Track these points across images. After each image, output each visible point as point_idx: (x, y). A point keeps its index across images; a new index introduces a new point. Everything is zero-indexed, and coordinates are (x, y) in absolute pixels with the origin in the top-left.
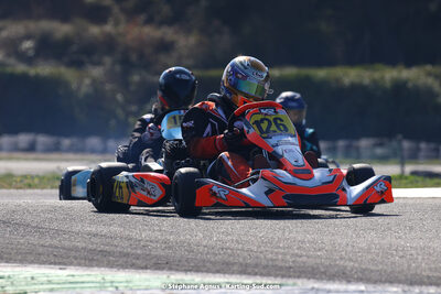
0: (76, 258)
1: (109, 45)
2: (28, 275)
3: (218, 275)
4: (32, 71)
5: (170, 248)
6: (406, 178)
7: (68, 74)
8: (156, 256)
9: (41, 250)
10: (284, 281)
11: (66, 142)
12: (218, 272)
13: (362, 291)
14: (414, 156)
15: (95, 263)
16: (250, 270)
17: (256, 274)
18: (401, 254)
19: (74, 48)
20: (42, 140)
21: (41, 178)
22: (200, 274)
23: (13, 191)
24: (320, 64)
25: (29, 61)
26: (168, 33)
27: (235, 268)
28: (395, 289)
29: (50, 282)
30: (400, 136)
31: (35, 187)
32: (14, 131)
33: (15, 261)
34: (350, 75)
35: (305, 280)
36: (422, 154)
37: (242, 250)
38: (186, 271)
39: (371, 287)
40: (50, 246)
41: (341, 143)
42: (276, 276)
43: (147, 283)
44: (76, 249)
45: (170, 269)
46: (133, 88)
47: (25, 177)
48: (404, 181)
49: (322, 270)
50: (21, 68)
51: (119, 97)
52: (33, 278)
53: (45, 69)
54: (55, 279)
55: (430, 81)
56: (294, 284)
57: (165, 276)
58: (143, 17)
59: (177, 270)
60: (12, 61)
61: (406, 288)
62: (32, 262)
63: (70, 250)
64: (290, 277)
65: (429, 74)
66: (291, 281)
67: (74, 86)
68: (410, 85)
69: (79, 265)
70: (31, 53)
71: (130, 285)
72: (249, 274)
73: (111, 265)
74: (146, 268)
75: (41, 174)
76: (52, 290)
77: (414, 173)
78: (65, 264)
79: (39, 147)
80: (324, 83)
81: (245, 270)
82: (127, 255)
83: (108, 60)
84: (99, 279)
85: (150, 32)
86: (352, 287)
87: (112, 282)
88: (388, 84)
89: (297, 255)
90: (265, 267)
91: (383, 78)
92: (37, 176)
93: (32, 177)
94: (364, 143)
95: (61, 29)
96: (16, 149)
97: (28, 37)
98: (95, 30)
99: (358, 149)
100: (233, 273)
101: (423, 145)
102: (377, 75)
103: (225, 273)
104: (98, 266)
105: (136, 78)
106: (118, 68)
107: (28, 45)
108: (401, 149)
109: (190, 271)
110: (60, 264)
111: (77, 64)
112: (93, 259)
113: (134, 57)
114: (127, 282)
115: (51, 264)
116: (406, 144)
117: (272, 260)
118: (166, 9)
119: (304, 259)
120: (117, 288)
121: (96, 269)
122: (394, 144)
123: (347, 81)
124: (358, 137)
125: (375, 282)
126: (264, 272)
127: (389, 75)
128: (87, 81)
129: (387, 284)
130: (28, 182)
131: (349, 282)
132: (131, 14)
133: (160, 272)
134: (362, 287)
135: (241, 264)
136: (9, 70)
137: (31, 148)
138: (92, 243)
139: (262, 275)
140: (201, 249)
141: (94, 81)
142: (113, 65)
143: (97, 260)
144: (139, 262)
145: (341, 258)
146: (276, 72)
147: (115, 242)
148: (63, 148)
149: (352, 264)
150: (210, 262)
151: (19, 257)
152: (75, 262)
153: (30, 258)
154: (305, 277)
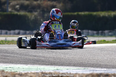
0: (30, 62)
1: (39, 6)
2: (18, 67)
3: (67, 66)
4: (19, 13)
5: (55, 59)
7: (28, 14)
8: (51, 62)
9: (21, 60)
11: (28, 32)
12: (68, 66)
13: (105, 71)
16: (76, 65)
17: (77, 66)
19: (30, 7)
20: (22, 31)
22: (63, 66)
23: (14, 45)
24: (94, 11)
25: (18, 11)
26: (54, 3)
27: (72, 65)
28: (114, 70)
29: (23, 69)
32: (14, 29)
33: (14, 63)
34: (102, 14)
35: (90, 68)
37: (74, 60)
38: (59, 65)
39: (108, 69)
40: (23, 59)
41: (100, 32)
42: (83, 67)
43: (49, 69)
44: (30, 60)
45: (55, 65)
46: (45, 18)
49: (95, 65)
50: (16, 13)
52: (19, 68)
53: (22, 13)
54: (25, 68)
56: (88, 69)
57: (53, 67)
59: (57, 65)
60: (13, 11)
62: (19, 64)
63: (28, 60)
64: (86, 67)
66: (87, 68)
67: (30, 17)
69: (31, 64)
70: (18, 9)
71: (45, 69)
72: (76, 66)
73: (39, 64)
74: (49, 65)
76: (24, 71)
78: (27, 64)
79: (21, 33)
80: (95, 16)
81: (74, 65)
82: (44, 61)
83: (39, 10)
84: (36, 68)
85: (50, 3)
87: (40, 69)
88: (112, 16)
89: (88, 61)
91: (111, 14)
94: (106, 32)
95: (27, 3)
96: (15, 34)
97: (17, 5)
98: (35, 3)
99: (104, 33)
100: (71, 66)
102: (109, 14)
104: (36, 64)
105: (46, 15)
106: (41, 12)
107: (18, 6)
110: (26, 64)
111: (31, 11)
112: (35, 63)
113: (45, 10)
115: (24, 64)
117: (82, 62)
119: (90, 62)
120: (41, 70)
122: (114, 32)
124: (105, 30)
125: (109, 68)
126: (80, 65)
127: (113, 14)
128: (33, 16)
129: (112, 69)
131: (102, 68)
133: (52, 66)
134: (105, 69)
136: (13, 13)
137: (19, 34)
138: (34, 58)
139: (79, 66)
140: (63, 60)
141: (35, 16)
142: (40, 12)
143: (36, 63)
144: (47, 63)
145: (100, 62)
146: (83, 13)
147: (40, 58)
148: (27, 33)
149: (103, 63)
150: (66, 63)
151: (15, 62)
152: (30, 63)
153: (18, 62)
154: (90, 67)
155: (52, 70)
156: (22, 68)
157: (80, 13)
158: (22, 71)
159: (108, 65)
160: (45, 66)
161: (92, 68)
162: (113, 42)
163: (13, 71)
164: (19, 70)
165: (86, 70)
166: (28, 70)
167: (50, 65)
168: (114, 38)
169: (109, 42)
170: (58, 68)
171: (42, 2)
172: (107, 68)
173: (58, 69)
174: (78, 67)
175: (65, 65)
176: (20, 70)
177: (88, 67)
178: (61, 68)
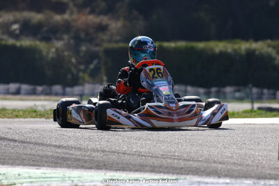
0: (46, 162)
1: (67, 27)
2: (17, 173)
3: (136, 173)
4: (18, 44)
6: (255, 112)
7: (41, 45)
8: (97, 161)
9: (24, 157)
10: (178, 177)
11: (40, 89)
12: (137, 171)
13: (227, 183)
14: (260, 98)
15: (59, 165)
16: (157, 170)
17: (160, 172)
18: (252, 159)
19: (45, 29)
20: (25, 87)
21: (24, 111)
22: (125, 172)
23: (6, 119)
24: (200, 39)
25: (17, 37)
26: (104, 20)
27: (148, 168)
28: (249, 182)
29: (30, 177)
30: (250, 85)
31: (21, 117)
32: (7, 82)
33: (8, 164)
34: (219, 46)
35: (191, 176)
36: (265, 97)
37: (152, 156)
38: (116, 170)
39: (233, 181)
40: (30, 154)
41: (214, 90)
42: (173, 174)
43: (91, 178)
44: (47, 156)
45: (106, 169)
46: (82, 54)
47: (14, 110)
48: (254, 113)
49: (203, 169)
50: (11, 42)
51: (73, 60)
52: (19, 175)
53: (26, 42)
54: (34, 175)
55: (270, 50)
56: (185, 179)
57: (103, 174)
58: (88, 9)
59: (111, 170)
60: (5, 37)
61: (256, 181)
62: (19, 165)
63: (42, 157)
64: (182, 174)
65: (269, 46)
66: (182, 177)
67: (44, 53)
68: (257, 53)
69: (49, 166)
70: (17, 32)
71: (81, 179)
72: (156, 172)
73: (69, 167)
74: (91, 168)
75: (24, 109)
76: (31, 182)
77: (260, 109)
78: (39, 166)
79: (23, 91)
80: (202, 51)
81: (154, 169)
82: (79, 160)
83: (66, 37)
84: (61, 175)
85: (92, 19)
86: (221, 180)
87: (69, 177)
88: (243, 52)
89: (186, 160)
90: (167, 168)
91: (240, 48)
92: (22, 110)
93: (19, 111)
94: (228, 89)
95: (36, 17)
96: (8, 92)
97: (15, 22)
98: (58, 18)
99: (224, 93)
100: (146, 171)
101: (265, 91)
102: (236, 46)
103: (141, 171)
104: (60, 167)
105: (84, 48)
106: (72, 42)
107: (15, 27)
108: (251, 93)
109: (119, 170)
110: (36, 166)
111: (47, 39)
112: (57, 163)
113: (82, 35)
114: (79, 177)
115: (30, 166)
116: (255, 90)
117: (171, 164)
118: (103, 5)
119: (191, 162)
120: (73, 181)
121: (59, 169)
122: (248, 90)
123: (217, 50)
124: (224, 86)
125: (236, 177)
126: (166, 170)
127: (244, 46)
128: (53, 50)
129: (243, 179)
130: (16, 114)
131: (219, 177)
132: (81, 7)
133: (100, 171)
134: (228, 180)
135: (151, 166)
136: (3, 42)
137: (18, 92)
138: (57, 153)
139: (164, 173)
141: (57, 49)
142: (69, 40)
143: (60, 163)
144: (87, 165)
145: (215, 162)
146: (172, 45)
147: (71, 152)
148: (38, 92)
149: (221, 165)
150: (132, 165)
151: (11, 162)
152: (46, 164)
153: (17, 162)
154: (192, 174)
155: (98, 181)
156: (27, 175)
157: (166, 44)
158: (27, 182)
159: (234, 170)
160: (82, 170)
161: (196, 176)
162: (244, 115)
163: (5, 182)
164: (19, 181)
165: (182, 181)
166: (42, 179)
167: (94, 169)
168: (246, 106)
169: (236, 116)
170: (114, 176)
171: (75, 16)
172: (231, 176)
173: (114, 178)
174: (162, 174)
175: (130, 170)
176: (22, 181)
177: (185, 174)
178: (121, 176)
